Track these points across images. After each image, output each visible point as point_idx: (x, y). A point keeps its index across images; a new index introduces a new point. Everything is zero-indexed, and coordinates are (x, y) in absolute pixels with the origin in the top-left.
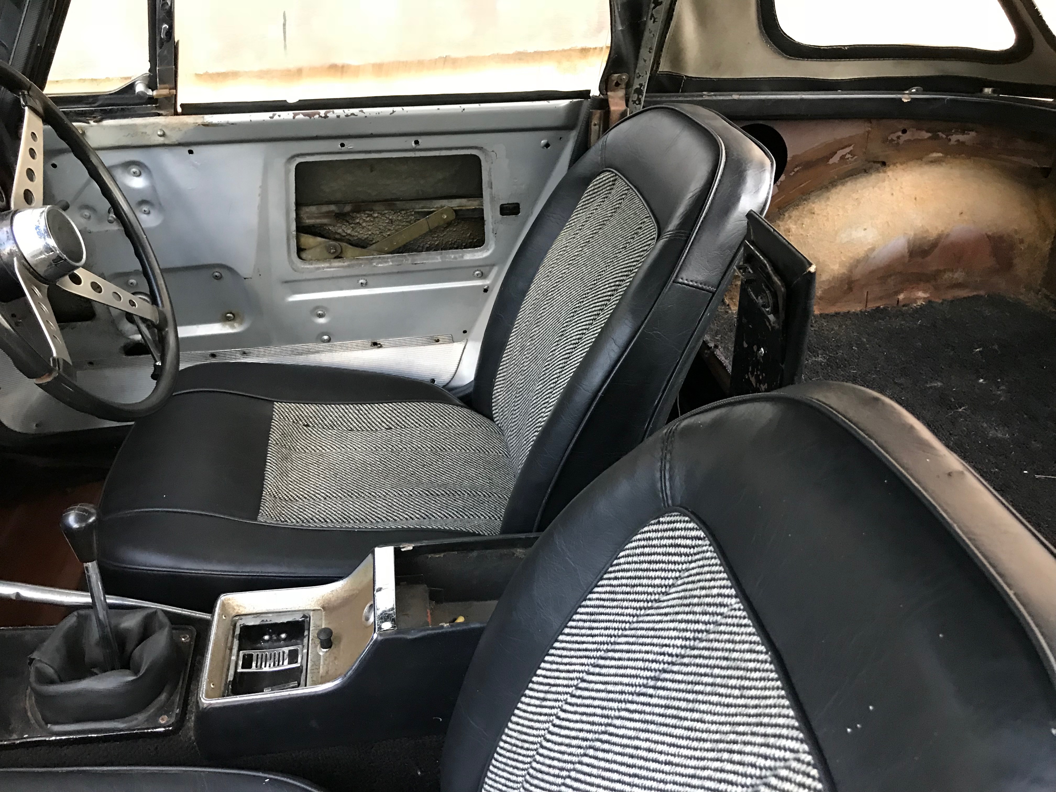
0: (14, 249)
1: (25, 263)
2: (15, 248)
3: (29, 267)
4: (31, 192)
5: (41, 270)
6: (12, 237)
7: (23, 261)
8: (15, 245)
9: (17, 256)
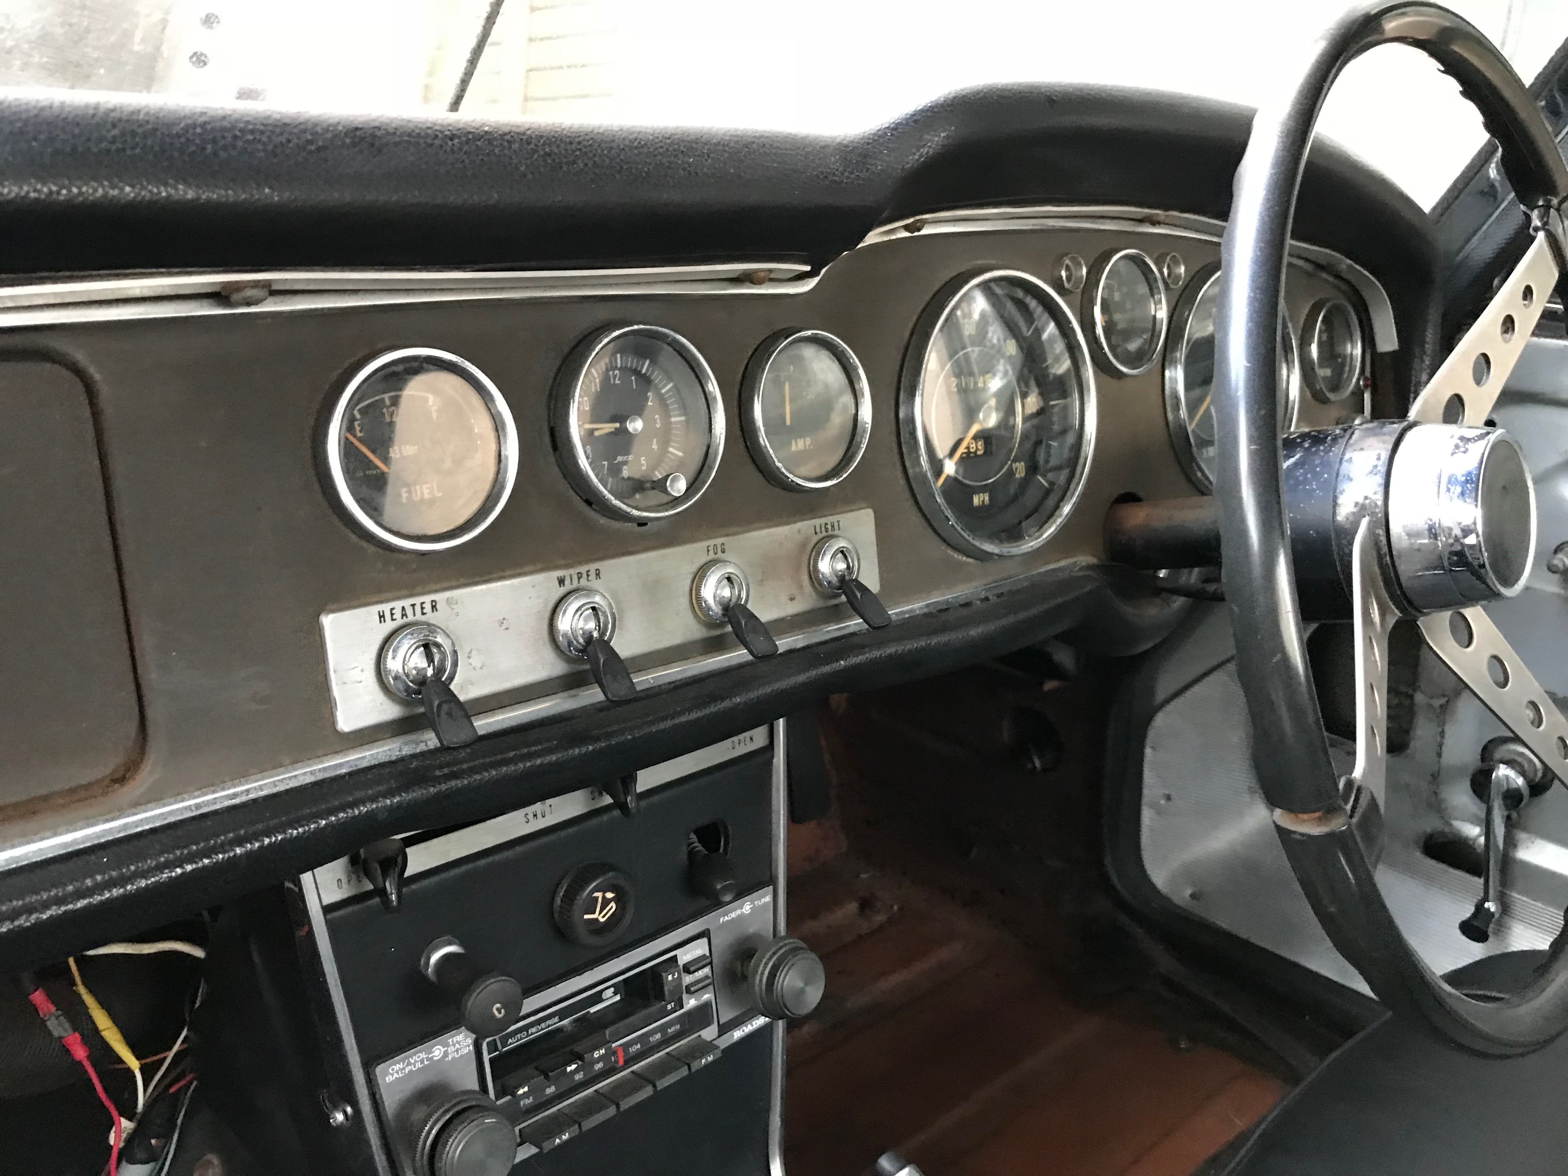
0: (1374, 497)
1: (1383, 539)
2: (1379, 499)
3: (1385, 549)
4: (1463, 405)
5: (1406, 570)
6: (1383, 469)
7: (1381, 532)
8: (1381, 490)
9: (1372, 514)
